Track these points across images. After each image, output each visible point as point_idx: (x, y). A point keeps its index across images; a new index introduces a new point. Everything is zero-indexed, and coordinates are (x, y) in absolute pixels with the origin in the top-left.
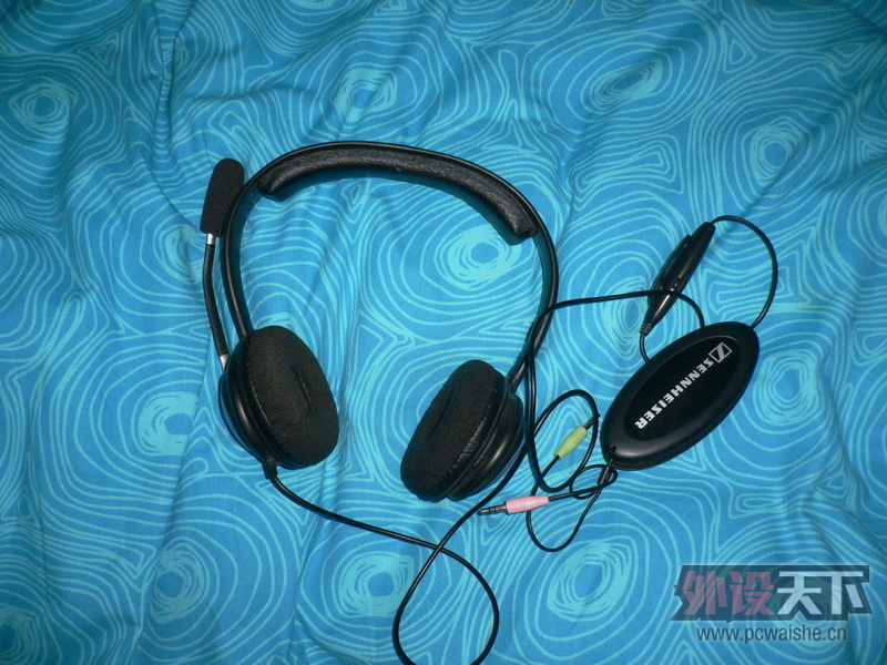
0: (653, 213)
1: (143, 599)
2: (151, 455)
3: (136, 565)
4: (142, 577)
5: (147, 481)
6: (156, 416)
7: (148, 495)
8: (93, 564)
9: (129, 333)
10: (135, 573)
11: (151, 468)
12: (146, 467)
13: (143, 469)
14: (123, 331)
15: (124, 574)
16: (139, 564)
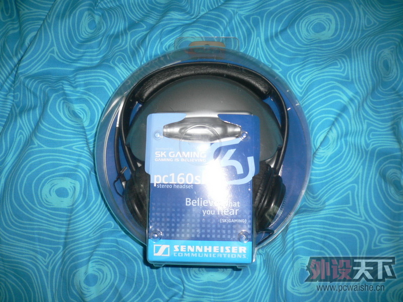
0: (336, 92)
1: (49, 274)
2: (49, 207)
3: (45, 259)
4: (48, 264)
5: (48, 219)
6: (51, 189)
7: (49, 226)
8: (25, 257)
9: (39, 146)
10: (45, 262)
11: (50, 213)
12: (48, 212)
13: (46, 213)
14: (36, 145)
15: (40, 263)
16: (47, 258)
